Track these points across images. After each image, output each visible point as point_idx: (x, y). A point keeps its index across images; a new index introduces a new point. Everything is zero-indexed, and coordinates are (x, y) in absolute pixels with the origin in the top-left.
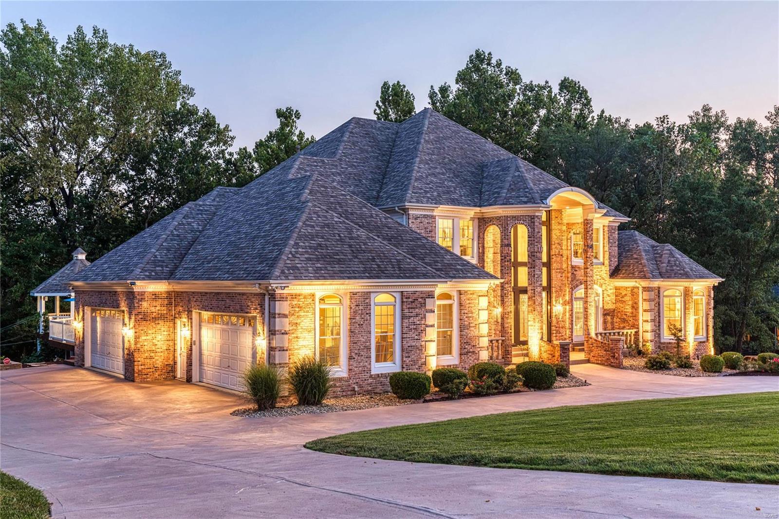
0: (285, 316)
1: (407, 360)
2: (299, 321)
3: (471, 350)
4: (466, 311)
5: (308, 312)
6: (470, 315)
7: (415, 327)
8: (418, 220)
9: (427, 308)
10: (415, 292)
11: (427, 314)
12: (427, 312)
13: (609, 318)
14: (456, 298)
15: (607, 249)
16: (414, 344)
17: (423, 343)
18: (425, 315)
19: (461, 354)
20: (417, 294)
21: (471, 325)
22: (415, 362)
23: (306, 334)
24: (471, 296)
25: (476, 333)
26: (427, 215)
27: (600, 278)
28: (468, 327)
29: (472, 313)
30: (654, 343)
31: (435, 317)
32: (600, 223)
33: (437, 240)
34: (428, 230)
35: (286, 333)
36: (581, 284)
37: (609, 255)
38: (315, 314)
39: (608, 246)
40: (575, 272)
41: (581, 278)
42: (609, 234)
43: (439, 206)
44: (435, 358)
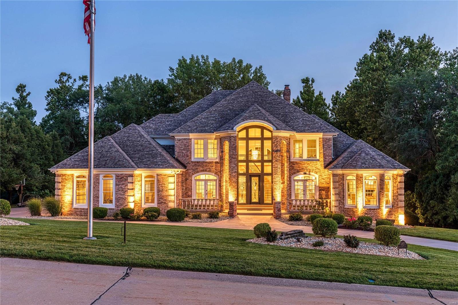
0: (60, 183)
1: (118, 204)
2: (65, 185)
3: (164, 202)
4: (160, 184)
5: (69, 181)
6: (163, 185)
7: (122, 189)
8: (181, 141)
9: (128, 181)
10: (122, 174)
11: (128, 184)
12: (128, 183)
13: (324, 192)
14: (156, 178)
15: (322, 151)
16: (121, 197)
17: (126, 197)
18: (127, 184)
19: (158, 203)
20: (123, 175)
21: (164, 190)
22: (121, 205)
23: (68, 190)
24: (164, 176)
25: (167, 194)
26: (186, 139)
27: (315, 169)
28: (162, 191)
29: (164, 184)
30: (338, 208)
31: (133, 186)
32: (316, 137)
33: (192, 150)
34: (186, 146)
35: (60, 189)
36: (298, 172)
37: (324, 155)
38: (73, 182)
39: (322, 150)
40: (293, 165)
41: (298, 168)
42: (324, 143)
43: (190, 134)
44: (133, 203)
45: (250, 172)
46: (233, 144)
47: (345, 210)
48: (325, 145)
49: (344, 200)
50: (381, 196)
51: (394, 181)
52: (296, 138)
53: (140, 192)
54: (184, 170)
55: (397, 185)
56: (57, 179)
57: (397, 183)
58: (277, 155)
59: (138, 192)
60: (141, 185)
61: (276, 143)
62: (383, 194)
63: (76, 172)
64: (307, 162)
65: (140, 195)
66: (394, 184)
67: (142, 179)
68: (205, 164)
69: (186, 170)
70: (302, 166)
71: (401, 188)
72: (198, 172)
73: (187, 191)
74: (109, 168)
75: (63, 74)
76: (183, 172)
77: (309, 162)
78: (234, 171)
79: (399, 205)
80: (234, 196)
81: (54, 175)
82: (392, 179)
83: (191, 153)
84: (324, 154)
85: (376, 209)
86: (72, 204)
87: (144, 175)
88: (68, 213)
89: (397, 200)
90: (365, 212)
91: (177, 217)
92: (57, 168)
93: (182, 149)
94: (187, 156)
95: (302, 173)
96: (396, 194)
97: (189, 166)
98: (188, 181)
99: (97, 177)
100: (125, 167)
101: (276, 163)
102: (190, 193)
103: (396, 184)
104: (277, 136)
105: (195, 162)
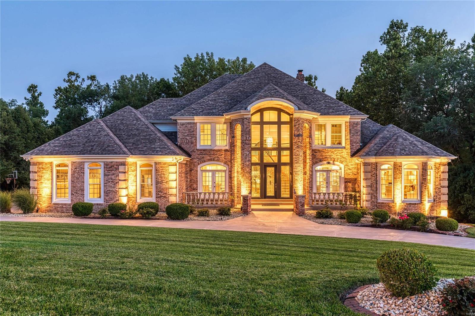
0: (36, 172)
1: (107, 198)
2: (43, 175)
3: (163, 196)
4: (159, 174)
5: (47, 171)
6: (163, 176)
7: (112, 180)
8: (184, 126)
9: (119, 171)
10: (112, 162)
11: (120, 174)
12: (120, 173)
13: (350, 185)
14: (154, 166)
15: (348, 137)
16: (111, 189)
17: (117, 189)
18: (118, 174)
19: (156, 198)
20: (114, 163)
21: (163, 181)
22: (111, 199)
23: (46, 181)
24: (164, 165)
25: (167, 186)
26: (190, 123)
27: (340, 157)
28: (162, 182)
30: (370, 202)
31: (125, 176)
32: (342, 121)
33: (198, 136)
34: (191, 131)
35: (36, 180)
36: (321, 161)
37: (351, 142)
38: (52, 172)
39: (349, 135)
40: (315, 154)
41: (321, 157)
42: (351, 127)
43: (195, 117)
44: (126, 198)
45: (265, 161)
46: (246, 127)
47: (378, 205)
48: (352, 130)
49: (377, 193)
50: (424, 188)
51: (436, 170)
52: (319, 123)
53: (135, 184)
54: (188, 159)
55: (440, 175)
56: (32, 168)
57: (440, 173)
58: (298, 140)
59: (132, 184)
60: (136, 176)
61: (297, 126)
62: (426, 186)
63: (56, 160)
64: (332, 150)
65: (134, 188)
66: (436, 175)
67: (136, 168)
68: (213, 152)
69: (191, 159)
70: (326, 154)
71: (444, 179)
72: (205, 162)
73: (192, 183)
74: (96, 154)
75: (71, 74)
76: (187, 161)
77: (334, 150)
78: (248, 159)
80: (248, 189)
81: (28, 164)
82: (433, 168)
83: (196, 139)
84: (351, 140)
85: (418, 204)
86: (51, 198)
87: (139, 163)
88: (47, 209)
89: (439, 194)
90: (404, 207)
92: (31, 154)
93: (186, 134)
94: (192, 143)
95: (325, 162)
96: (438, 186)
97: (195, 155)
98: (192, 172)
99: (82, 166)
100: (116, 153)
101: (298, 149)
102: (195, 186)
103: (439, 175)
104: (299, 118)
105: (201, 150)
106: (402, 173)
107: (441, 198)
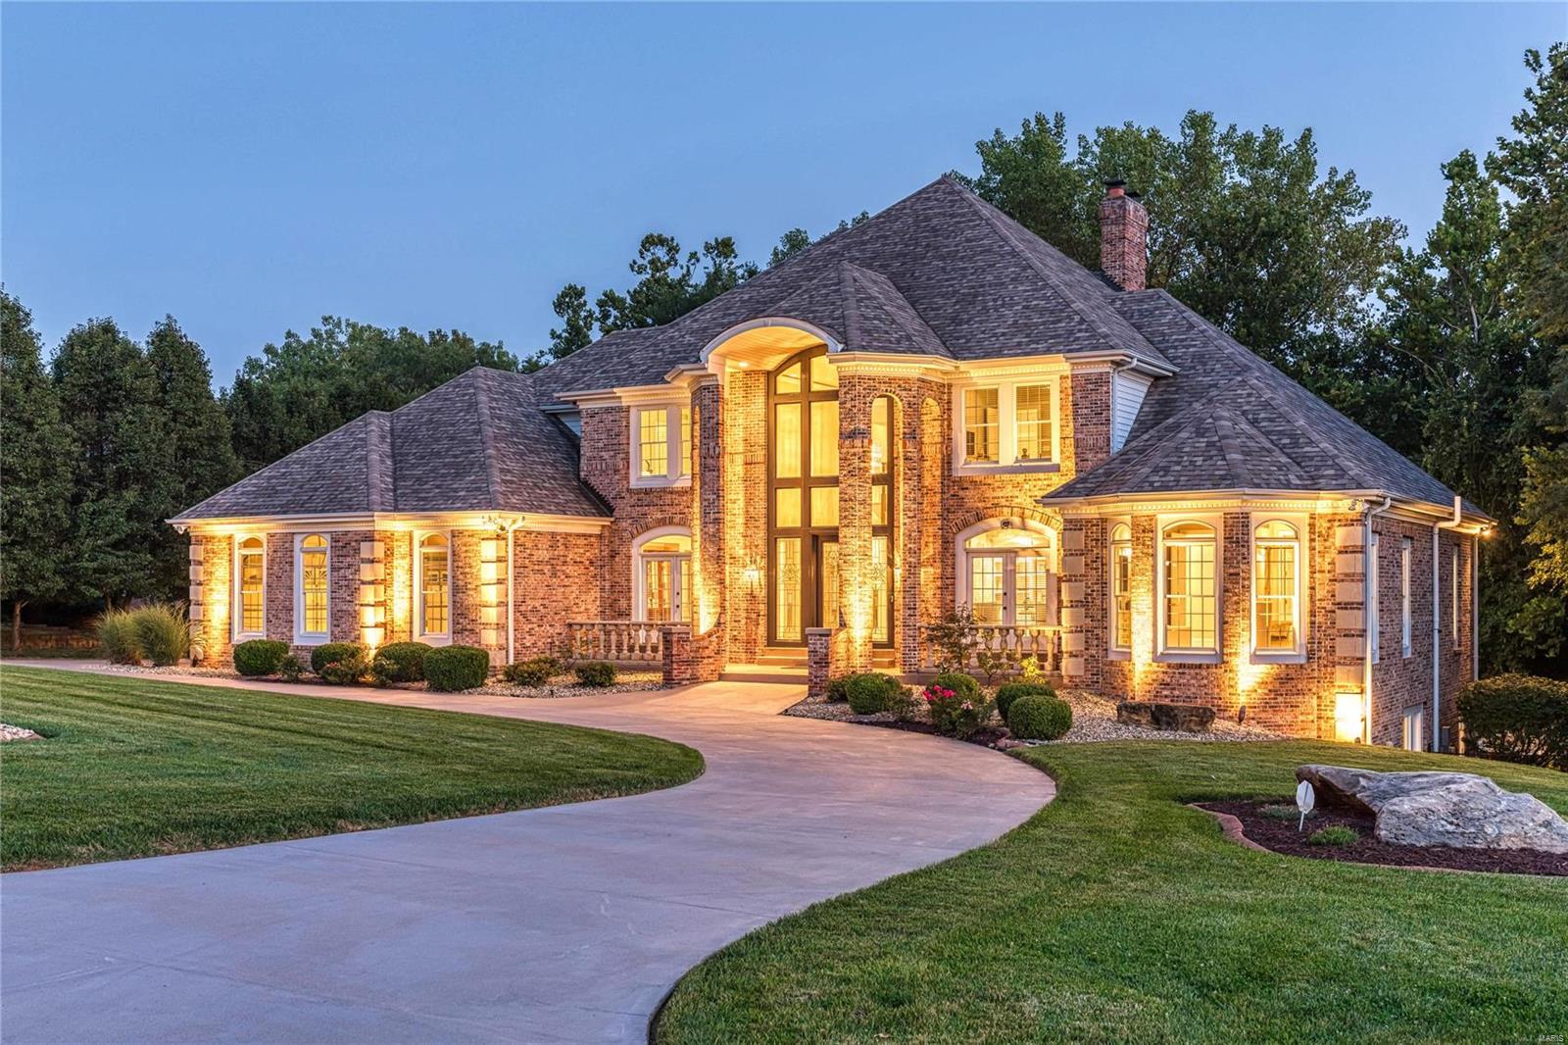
0: (200, 563)
1: (337, 631)
2: (213, 570)
3: (468, 627)
4: (460, 564)
5: (223, 558)
6: (467, 570)
7: (347, 583)
8: (597, 419)
9: (362, 556)
10: (346, 533)
11: (362, 565)
12: (362, 562)
14: (449, 543)
15: (1070, 431)
16: (344, 608)
17: (357, 608)
18: (359, 567)
19: (454, 633)
20: (350, 535)
21: (469, 586)
22: (346, 634)
23: (221, 587)
24: (470, 539)
25: (477, 600)
26: (612, 408)
28: (465, 589)
29: (470, 567)
30: (1082, 660)
31: (373, 570)
32: (1051, 373)
33: (632, 450)
34: (613, 433)
35: (200, 584)
36: (979, 518)
37: (1077, 447)
38: (231, 561)
39: (1071, 425)
40: (961, 493)
41: (980, 505)
42: (1078, 395)
43: (615, 390)
44: (381, 631)
45: (814, 524)
48: (1083, 403)
49: (1103, 628)
50: (1231, 608)
51: (1317, 544)
52: (975, 384)
53: (407, 594)
54: (606, 521)
55: (1332, 563)
56: (196, 552)
57: (1333, 553)
58: (853, 451)
59: (402, 595)
60: (411, 570)
61: (848, 405)
62: (1237, 603)
63: (239, 530)
64: (1013, 477)
65: (406, 605)
66: (1318, 559)
67: (411, 550)
68: (669, 496)
69: (612, 519)
70: (995, 494)
71: (1346, 575)
72: (648, 529)
73: (616, 595)
74: (309, 512)
76: (603, 526)
77: (1021, 477)
78: (712, 516)
79: (1338, 653)
80: (714, 610)
81: (186, 539)
82: (1305, 536)
83: (627, 459)
84: (1077, 441)
85: (1208, 667)
86: (230, 631)
87: (419, 535)
88: (222, 659)
89: (1329, 632)
90: (1161, 676)
91: (441, 677)
92: (188, 517)
93: (601, 445)
94: (616, 471)
95: (995, 522)
96: (1324, 604)
97: (623, 508)
98: (617, 559)
99: (287, 545)
100: (350, 508)
101: (850, 481)
102: (623, 603)
103: (1328, 560)
104: (853, 377)
105: (639, 492)
106: (1154, 556)
107: (1337, 649)
